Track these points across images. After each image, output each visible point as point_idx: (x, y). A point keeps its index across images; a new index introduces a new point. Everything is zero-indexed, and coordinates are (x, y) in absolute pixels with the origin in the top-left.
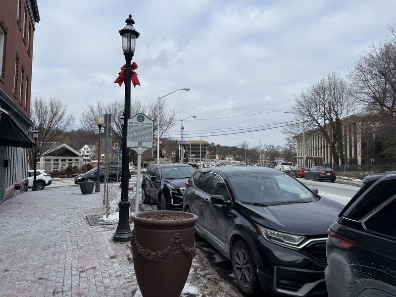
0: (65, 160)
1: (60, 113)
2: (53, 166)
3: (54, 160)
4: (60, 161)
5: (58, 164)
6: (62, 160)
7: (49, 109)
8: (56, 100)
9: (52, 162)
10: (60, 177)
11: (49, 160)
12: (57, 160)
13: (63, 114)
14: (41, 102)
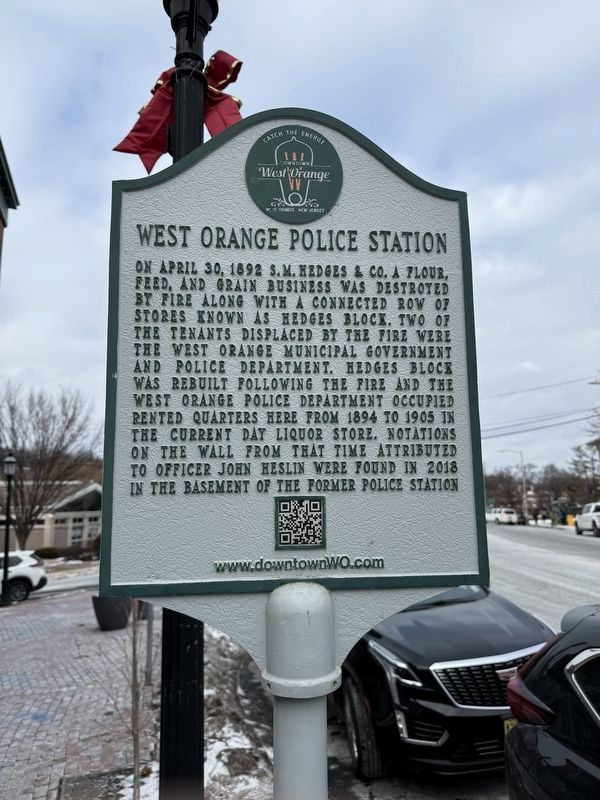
0: (96, 519)
1: (80, 419)
2: (71, 533)
3: (75, 520)
4: (86, 522)
5: (81, 528)
6: (91, 520)
7: (58, 410)
8: (73, 391)
9: (70, 524)
10: (83, 559)
11: (63, 521)
12: (81, 520)
13: (87, 419)
14: (41, 397)
